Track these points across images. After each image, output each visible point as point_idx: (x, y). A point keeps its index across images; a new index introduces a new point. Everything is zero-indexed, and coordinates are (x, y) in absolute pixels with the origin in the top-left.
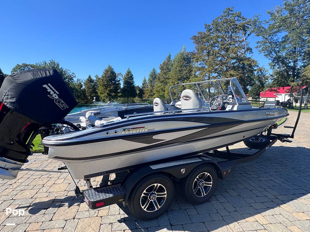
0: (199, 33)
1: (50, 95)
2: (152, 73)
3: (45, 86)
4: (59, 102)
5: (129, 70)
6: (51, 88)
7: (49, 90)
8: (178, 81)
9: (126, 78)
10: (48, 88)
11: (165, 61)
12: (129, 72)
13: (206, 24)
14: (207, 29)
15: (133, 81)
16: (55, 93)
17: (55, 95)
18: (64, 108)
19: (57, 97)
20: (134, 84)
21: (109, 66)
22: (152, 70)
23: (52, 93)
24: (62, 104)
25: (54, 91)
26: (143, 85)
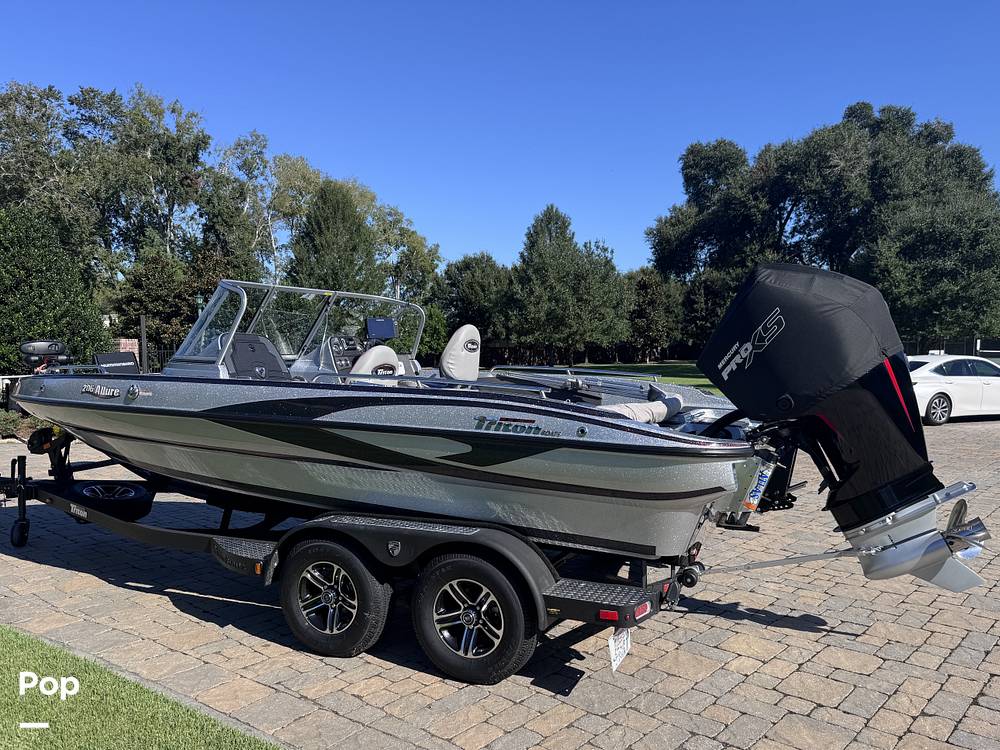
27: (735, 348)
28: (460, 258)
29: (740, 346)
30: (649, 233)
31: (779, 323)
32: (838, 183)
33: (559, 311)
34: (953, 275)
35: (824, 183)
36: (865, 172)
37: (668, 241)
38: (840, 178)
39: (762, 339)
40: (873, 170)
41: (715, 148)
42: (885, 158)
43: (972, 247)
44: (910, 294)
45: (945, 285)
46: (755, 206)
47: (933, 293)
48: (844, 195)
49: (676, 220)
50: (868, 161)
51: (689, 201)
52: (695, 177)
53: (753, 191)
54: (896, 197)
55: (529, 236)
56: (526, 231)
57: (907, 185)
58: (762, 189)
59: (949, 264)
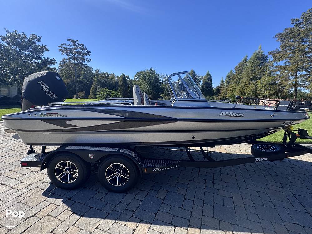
0: (286, 30)
1: (43, 88)
2: (229, 74)
3: (39, 83)
4: (49, 93)
5: (208, 72)
6: (43, 84)
7: (42, 85)
8: (250, 80)
9: (205, 80)
10: (41, 84)
11: (241, 63)
12: (208, 74)
13: (293, 19)
14: (295, 24)
15: (212, 82)
16: (46, 87)
17: (46, 88)
18: (54, 97)
19: (48, 90)
20: (212, 84)
21: (192, 70)
22: (229, 72)
23: (44, 87)
24: (52, 94)
25: (45, 86)
26: (220, 85)
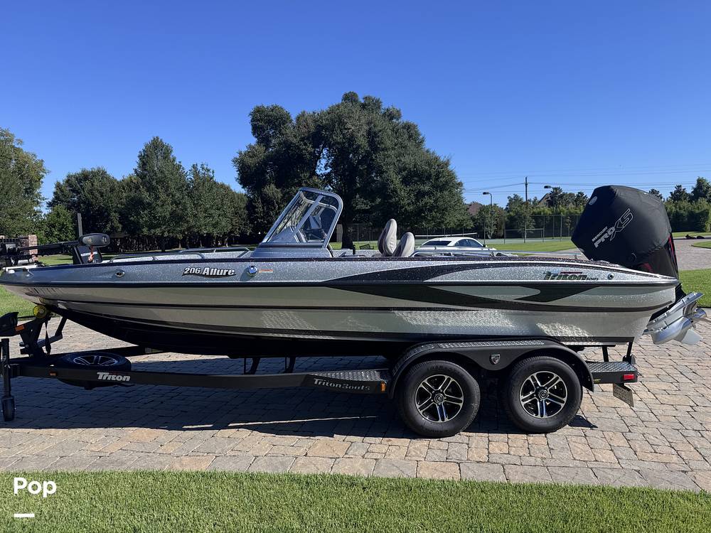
27: (604, 230)
28: (79, 171)
29: (608, 228)
30: (235, 161)
31: (630, 217)
32: (351, 139)
33: (179, 212)
34: (429, 194)
35: (344, 138)
36: (365, 134)
37: (249, 167)
38: (352, 136)
39: (621, 225)
40: (369, 132)
41: (272, 110)
42: (375, 126)
43: (437, 179)
44: (409, 204)
45: (426, 199)
46: (304, 149)
47: (421, 204)
48: (355, 146)
49: (251, 153)
50: (366, 128)
51: (258, 142)
52: (262, 127)
53: (302, 139)
54: (383, 150)
55: (141, 157)
56: (138, 154)
57: (388, 143)
58: (308, 139)
59: (427, 188)
